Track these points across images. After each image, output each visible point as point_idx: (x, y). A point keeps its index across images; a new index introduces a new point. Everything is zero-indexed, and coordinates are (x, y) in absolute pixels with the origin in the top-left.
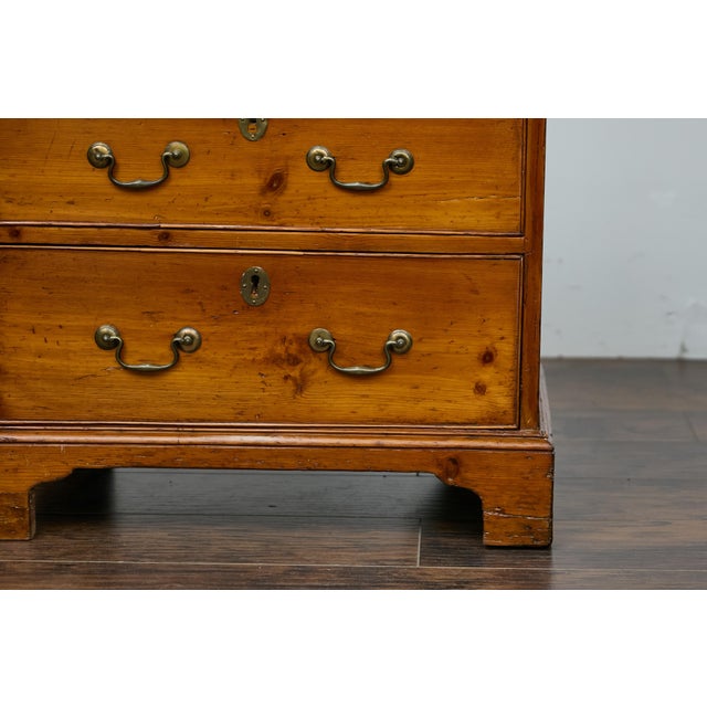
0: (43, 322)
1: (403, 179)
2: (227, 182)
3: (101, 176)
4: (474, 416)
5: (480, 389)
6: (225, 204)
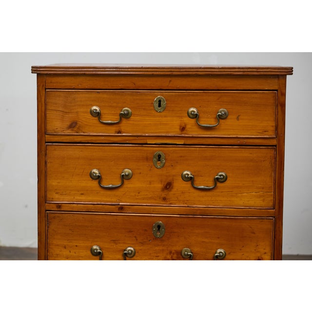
0: (69, 244)
1: (222, 185)
2: (148, 186)
3: (95, 184)
6: (147, 195)
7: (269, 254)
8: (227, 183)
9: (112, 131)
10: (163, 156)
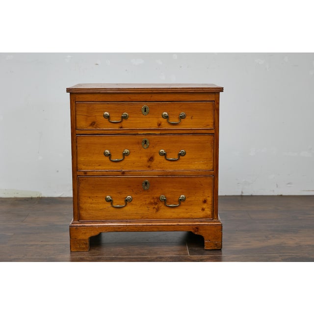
0: (92, 195)
1: (183, 157)
2: (139, 159)
3: (107, 159)
4: (202, 216)
5: (203, 209)
6: (138, 165)
7: (211, 197)
8: (186, 156)
9: (117, 127)
10: (148, 141)
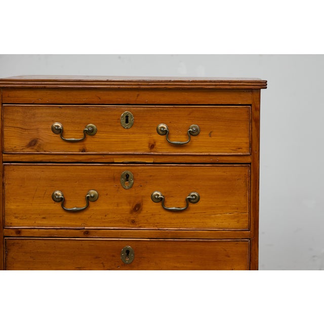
1: (195, 205)
2: (115, 208)
3: (58, 206)
6: (114, 218)
9: (75, 149)
10: (131, 175)
